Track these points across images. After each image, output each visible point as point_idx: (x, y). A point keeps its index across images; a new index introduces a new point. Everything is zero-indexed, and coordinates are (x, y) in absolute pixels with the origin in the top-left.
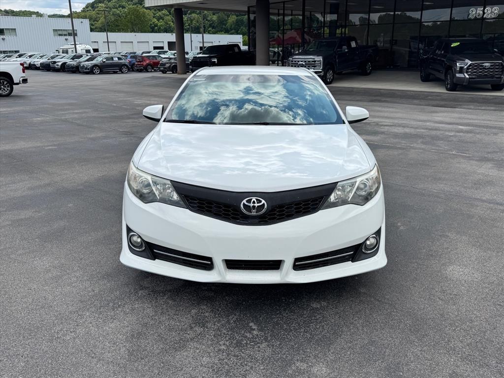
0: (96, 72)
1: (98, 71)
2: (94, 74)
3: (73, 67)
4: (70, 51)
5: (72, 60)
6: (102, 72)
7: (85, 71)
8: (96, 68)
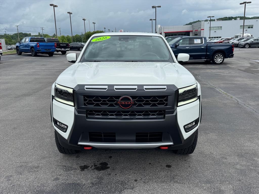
0: (246, 47)
1: (248, 47)
2: (245, 48)
3: (236, 45)
4: (239, 36)
5: (238, 41)
6: (250, 47)
7: (241, 46)
8: (247, 45)
